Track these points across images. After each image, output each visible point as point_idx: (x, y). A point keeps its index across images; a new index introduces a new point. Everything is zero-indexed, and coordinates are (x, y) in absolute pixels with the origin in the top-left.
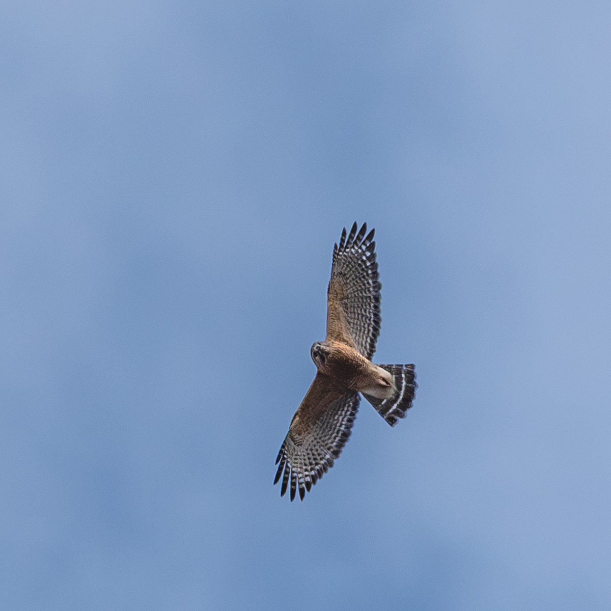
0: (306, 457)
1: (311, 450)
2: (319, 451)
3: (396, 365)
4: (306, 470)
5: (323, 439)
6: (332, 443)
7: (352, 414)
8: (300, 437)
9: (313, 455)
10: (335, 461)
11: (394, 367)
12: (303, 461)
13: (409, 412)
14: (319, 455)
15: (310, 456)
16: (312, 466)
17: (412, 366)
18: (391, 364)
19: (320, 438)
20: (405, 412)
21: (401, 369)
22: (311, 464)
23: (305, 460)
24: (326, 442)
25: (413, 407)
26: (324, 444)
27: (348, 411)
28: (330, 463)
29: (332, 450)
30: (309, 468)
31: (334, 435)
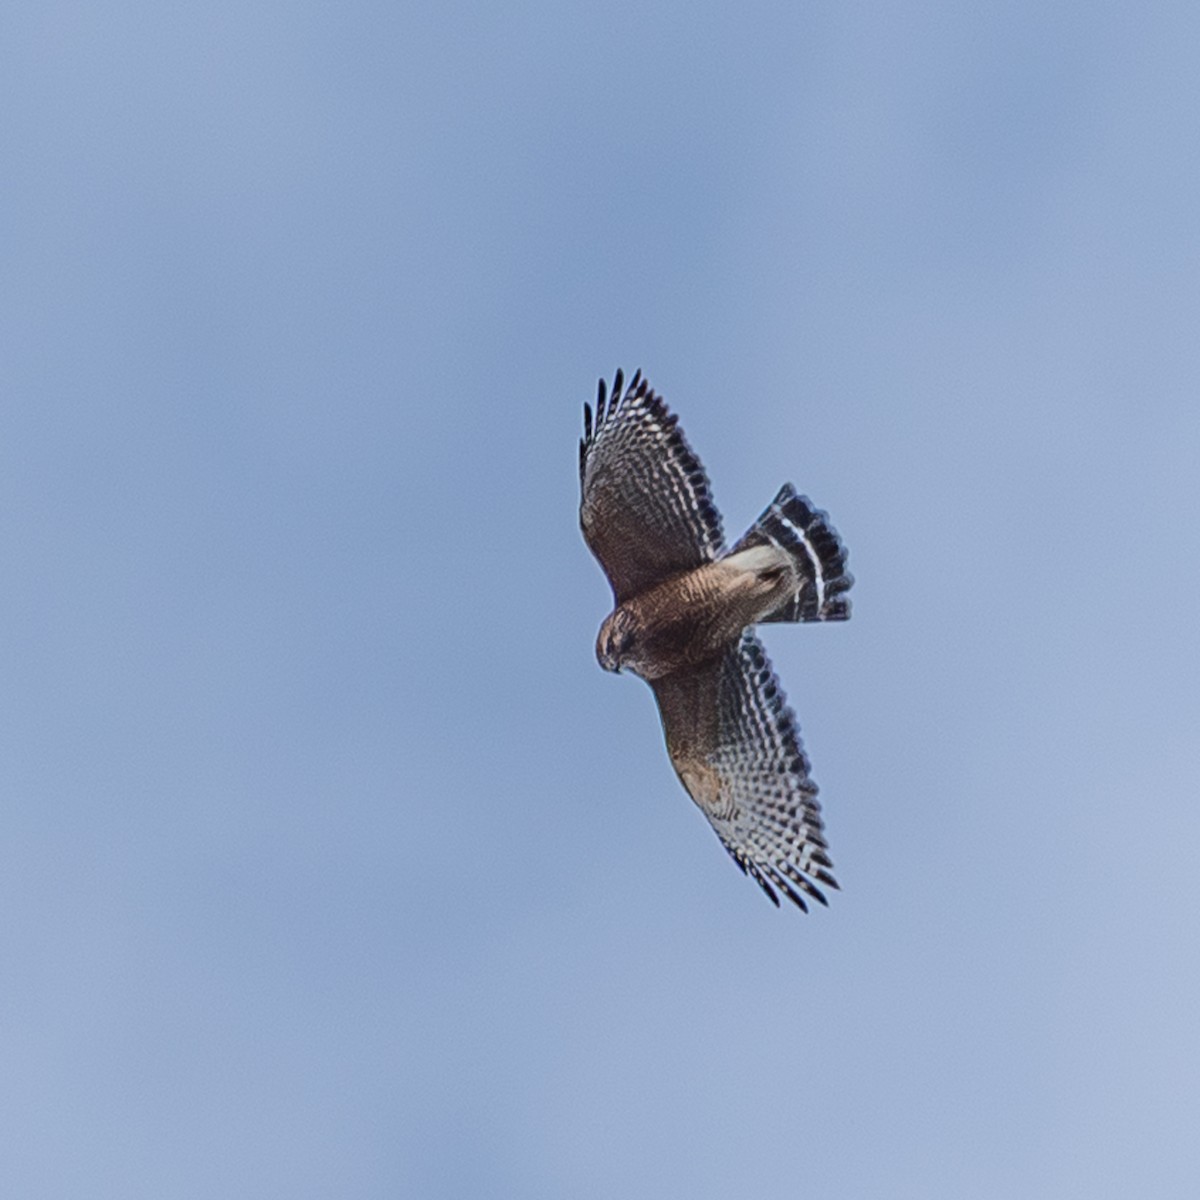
0: (767, 822)
1: (760, 801)
2: (774, 789)
3: (760, 519)
4: (790, 841)
5: (756, 765)
6: (776, 755)
7: (765, 677)
8: (724, 800)
9: (771, 806)
10: (812, 776)
11: (759, 525)
12: (770, 834)
13: (851, 567)
14: (778, 795)
15: (770, 812)
16: (790, 824)
17: (787, 490)
18: (748, 527)
19: (751, 769)
20: (845, 573)
21: (773, 517)
22: (784, 824)
23: (769, 828)
24: (766, 765)
25: (850, 551)
26: (766, 772)
27: (752, 676)
28: (809, 789)
29: (787, 767)
30: (788, 832)
31: (767, 743)
